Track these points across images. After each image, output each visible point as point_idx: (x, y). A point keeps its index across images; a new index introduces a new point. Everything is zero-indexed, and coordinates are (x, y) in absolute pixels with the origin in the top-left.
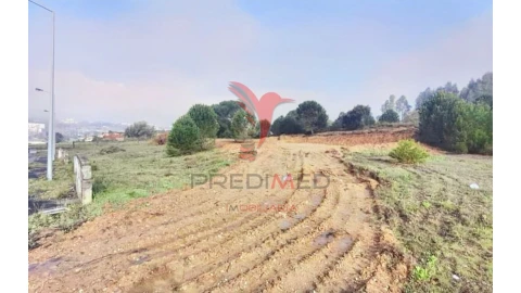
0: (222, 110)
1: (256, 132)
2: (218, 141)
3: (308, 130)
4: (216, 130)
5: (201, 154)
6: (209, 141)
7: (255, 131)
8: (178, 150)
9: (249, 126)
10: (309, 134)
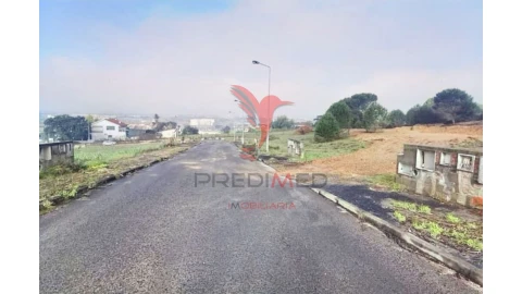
0: (354, 103)
1: (387, 123)
2: (352, 131)
3: (449, 119)
4: (350, 122)
5: (341, 141)
6: (345, 131)
7: (385, 122)
8: (322, 138)
9: (380, 117)
10: (448, 123)
